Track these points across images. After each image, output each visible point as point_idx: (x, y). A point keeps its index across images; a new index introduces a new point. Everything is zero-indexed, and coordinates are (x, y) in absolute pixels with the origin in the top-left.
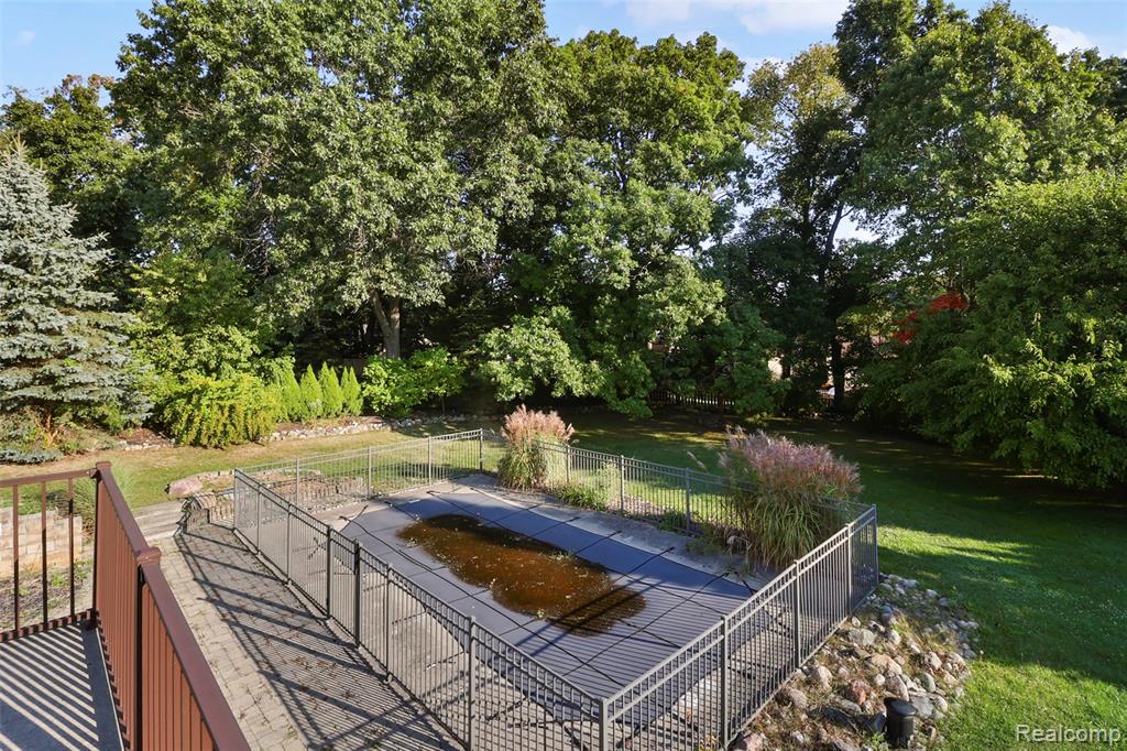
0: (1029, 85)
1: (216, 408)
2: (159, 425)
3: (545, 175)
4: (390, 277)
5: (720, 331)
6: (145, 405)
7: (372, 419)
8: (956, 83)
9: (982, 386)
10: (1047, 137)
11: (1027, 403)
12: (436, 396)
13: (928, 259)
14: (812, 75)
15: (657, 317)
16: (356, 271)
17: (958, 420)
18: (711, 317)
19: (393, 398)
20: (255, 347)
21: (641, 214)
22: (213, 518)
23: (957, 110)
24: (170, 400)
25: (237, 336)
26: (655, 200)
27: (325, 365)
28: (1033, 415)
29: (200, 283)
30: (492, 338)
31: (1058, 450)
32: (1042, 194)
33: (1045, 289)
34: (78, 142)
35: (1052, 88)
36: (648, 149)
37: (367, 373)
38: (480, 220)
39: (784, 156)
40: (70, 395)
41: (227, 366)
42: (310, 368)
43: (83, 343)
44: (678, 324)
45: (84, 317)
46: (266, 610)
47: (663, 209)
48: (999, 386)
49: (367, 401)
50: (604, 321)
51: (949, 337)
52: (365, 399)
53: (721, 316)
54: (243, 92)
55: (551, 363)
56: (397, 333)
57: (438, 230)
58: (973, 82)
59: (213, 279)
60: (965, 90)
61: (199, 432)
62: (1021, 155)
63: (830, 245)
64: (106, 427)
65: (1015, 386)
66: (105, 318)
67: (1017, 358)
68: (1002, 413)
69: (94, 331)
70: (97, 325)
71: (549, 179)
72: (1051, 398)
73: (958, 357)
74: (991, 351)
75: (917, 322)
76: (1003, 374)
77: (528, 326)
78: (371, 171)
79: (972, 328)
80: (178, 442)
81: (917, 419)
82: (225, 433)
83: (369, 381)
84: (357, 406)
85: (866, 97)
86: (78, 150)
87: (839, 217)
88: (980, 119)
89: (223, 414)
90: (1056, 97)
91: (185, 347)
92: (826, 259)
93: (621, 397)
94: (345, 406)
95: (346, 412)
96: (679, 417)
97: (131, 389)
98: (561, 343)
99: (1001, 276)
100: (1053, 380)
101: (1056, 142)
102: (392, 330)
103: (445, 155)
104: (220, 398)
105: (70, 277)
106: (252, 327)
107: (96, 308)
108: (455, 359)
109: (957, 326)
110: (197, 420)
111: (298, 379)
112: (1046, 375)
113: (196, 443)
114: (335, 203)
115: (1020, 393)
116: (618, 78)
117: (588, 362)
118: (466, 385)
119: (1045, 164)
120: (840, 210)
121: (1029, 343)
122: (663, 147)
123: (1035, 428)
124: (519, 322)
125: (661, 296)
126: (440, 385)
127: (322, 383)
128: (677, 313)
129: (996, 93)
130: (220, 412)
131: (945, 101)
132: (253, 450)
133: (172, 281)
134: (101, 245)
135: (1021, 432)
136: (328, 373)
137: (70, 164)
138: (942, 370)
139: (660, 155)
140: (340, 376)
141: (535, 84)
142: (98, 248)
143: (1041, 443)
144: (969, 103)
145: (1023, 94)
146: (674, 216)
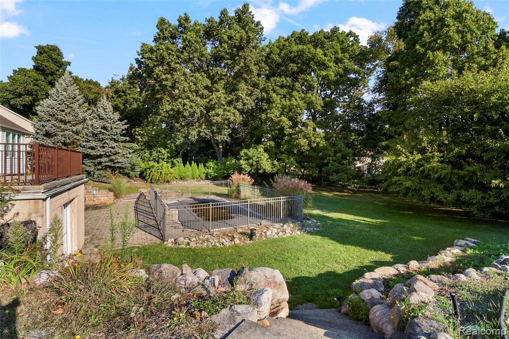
1: (156, 172)
2: (142, 176)
6: (138, 170)
7: (208, 181)
15: (297, 143)
18: (319, 143)
19: (214, 174)
20: (169, 154)
22: (147, 198)
24: (146, 170)
25: (163, 151)
27: (193, 162)
30: (243, 152)
34: (130, 92)
37: (207, 165)
40: (117, 165)
41: (161, 160)
42: (188, 162)
43: (120, 151)
44: (303, 146)
45: (121, 144)
46: (144, 212)
49: (207, 174)
53: (323, 143)
55: (259, 161)
56: (221, 153)
61: (151, 179)
64: (129, 177)
66: (127, 145)
69: (124, 148)
70: (125, 147)
77: (256, 148)
78: (193, 97)
80: (146, 182)
82: (159, 179)
83: (208, 168)
84: (203, 176)
86: (129, 94)
89: (158, 174)
91: (150, 154)
94: (199, 176)
95: (200, 178)
97: (134, 165)
98: (264, 154)
102: (220, 151)
103: (224, 88)
104: (158, 169)
105: (117, 133)
106: (168, 148)
107: (125, 141)
110: (151, 175)
111: (184, 166)
113: (151, 182)
117: (274, 161)
125: (301, 136)
127: (192, 167)
128: (303, 142)
132: (167, 185)
133: (146, 134)
134: (126, 124)
136: (194, 165)
137: (127, 99)
140: (198, 165)
142: (125, 125)
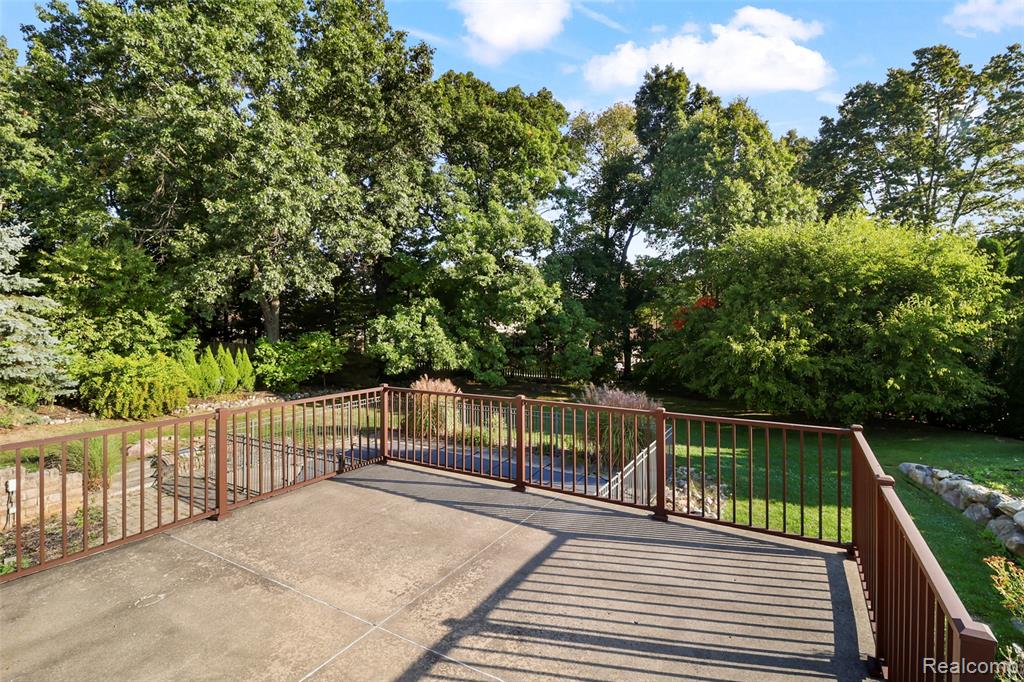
0: (756, 161)
1: (135, 384)
3: (424, 192)
4: (303, 271)
5: (557, 320)
6: (72, 382)
7: (264, 393)
8: (713, 153)
9: (726, 355)
10: (765, 195)
11: (750, 365)
12: (320, 372)
13: (693, 272)
14: (616, 126)
15: (514, 308)
16: (270, 265)
17: (712, 378)
18: (552, 309)
19: (285, 375)
20: (168, 330)
21: (502, 229)
23: (714, 172)
25: (152, 319)
26: (510, 217)
27: (221, 346)
28: (753, 373)
29: (114, 270)
30: (380, 323)
31: (766, 393)
32: (760, 235)
33: (761, 296)
35: (769, 163)
36: (503, 177)
37: (258, 354)
38: (380, 227)
39: (593, 185)
42: (209, 349)
44: (529, 314)
45: (10, 301)
47: (519, 228)
48: (735, 355)
49: (260, 378)
50: (469, 311)
51: (707, 325)
52: (258, 377)
53: (558, 308)
54: (177, 104)
55: (431, 343)
56: (277, 319)
57: (345, 234)
58: (724, 154)
59: (128, 267)
60: (719, 159)
61: (123, 406)
62: (751, 208)
63: (624, 256)
65: (744, 355)
66: (27, 302)
67: (745, 338)
68: (737, 371)
70: (21, 309)
71: (427, 195)
72: (763, 362)
73: (712, 338)
74: (731, 334)
75: (687, 314)
76: (738, 347)
79: (720, 319)
80: (98, 416)
81: (687, 379)
83: (261, 360)
84: (250, 382)
85: (653, 150)
87: (631, 236)
88: (727, 181)
89: (144, 390)
90: (771, 170)
91: (99, 329)
92: (623, 266)
93: (483, 369)
94: (239, 382)
95: (241, 388)
96: (514, 386)
98: (437, 328)
99: (737, 286)
100: (764, 351)
101: (770, 200)
102: (274, 315)
104: (139, 375)
106: (161, 312)
108: (338, 340)
109: (712, 318)
111: (198, 360)
112: (760, 348)
113: (116, 416)
114: (271, 209)
115: (747, 359)
116: (481, 118)
117: (459, 342)
118: (347, 363)
119: (763, 214)
120: (632, 230)
121: (752, 329)
122: (515, 176)
123: (754, 380)
124: (401, 310)
125: (516, 291)
126: (325, 363)
127: (219, 362)
128: (529, 305)
129: (738, 164)
130: (140, 388)
131: (707, 166)
133: (85, 268)
135: (747, 384)
136: (224, 353)
138: (704, 345)
139: (512, 182)
140: (234, 357)
141: (426, 122)
143: (757, 389)
144: (722, 168)
145: (753, 166)
146: (525, 232)
